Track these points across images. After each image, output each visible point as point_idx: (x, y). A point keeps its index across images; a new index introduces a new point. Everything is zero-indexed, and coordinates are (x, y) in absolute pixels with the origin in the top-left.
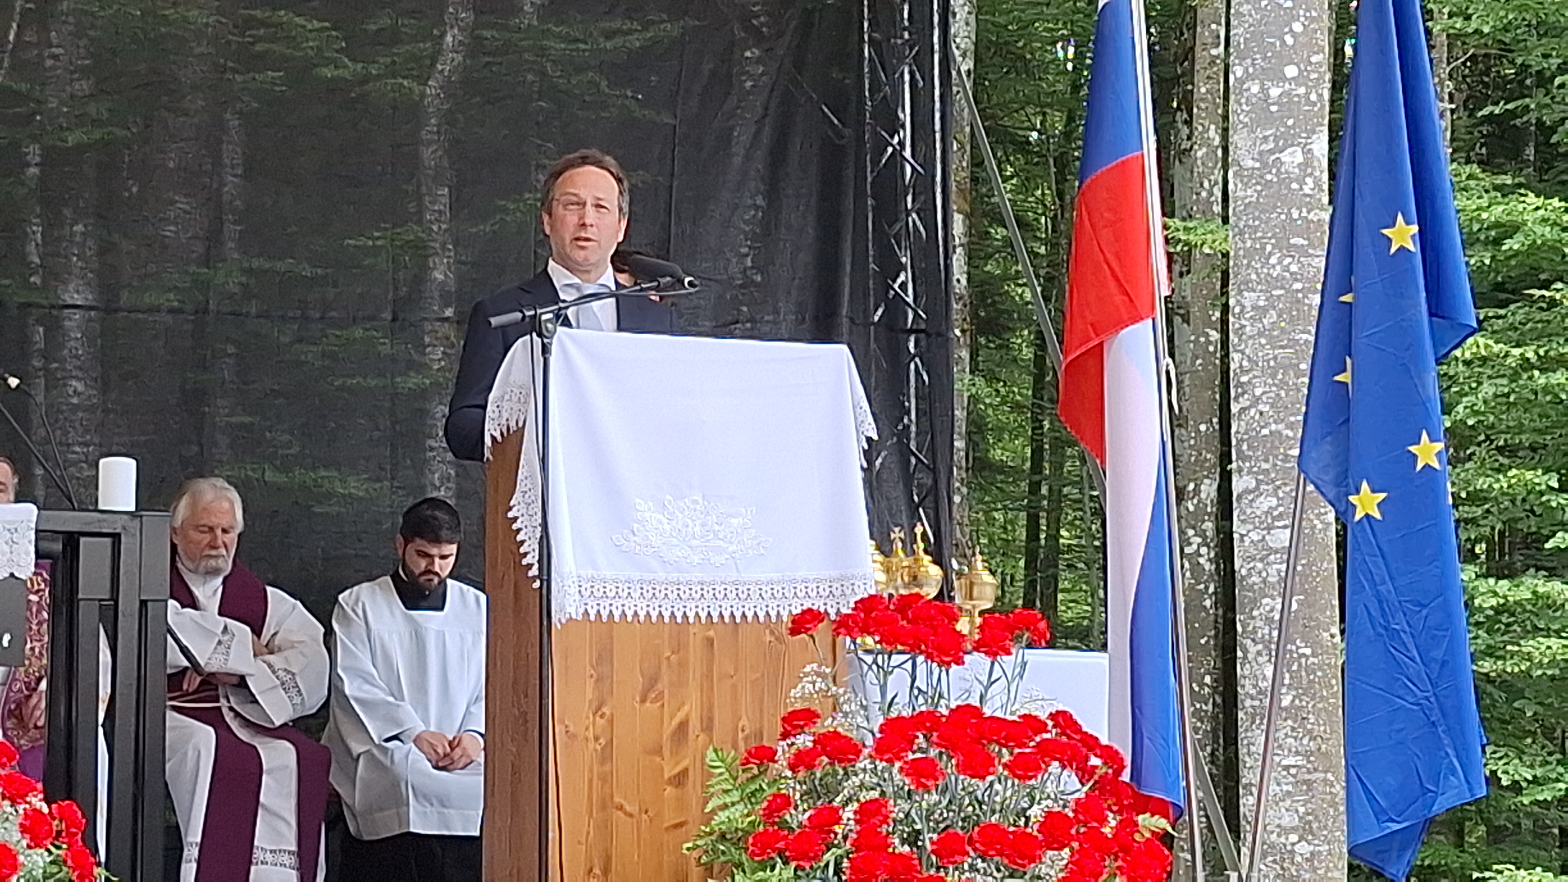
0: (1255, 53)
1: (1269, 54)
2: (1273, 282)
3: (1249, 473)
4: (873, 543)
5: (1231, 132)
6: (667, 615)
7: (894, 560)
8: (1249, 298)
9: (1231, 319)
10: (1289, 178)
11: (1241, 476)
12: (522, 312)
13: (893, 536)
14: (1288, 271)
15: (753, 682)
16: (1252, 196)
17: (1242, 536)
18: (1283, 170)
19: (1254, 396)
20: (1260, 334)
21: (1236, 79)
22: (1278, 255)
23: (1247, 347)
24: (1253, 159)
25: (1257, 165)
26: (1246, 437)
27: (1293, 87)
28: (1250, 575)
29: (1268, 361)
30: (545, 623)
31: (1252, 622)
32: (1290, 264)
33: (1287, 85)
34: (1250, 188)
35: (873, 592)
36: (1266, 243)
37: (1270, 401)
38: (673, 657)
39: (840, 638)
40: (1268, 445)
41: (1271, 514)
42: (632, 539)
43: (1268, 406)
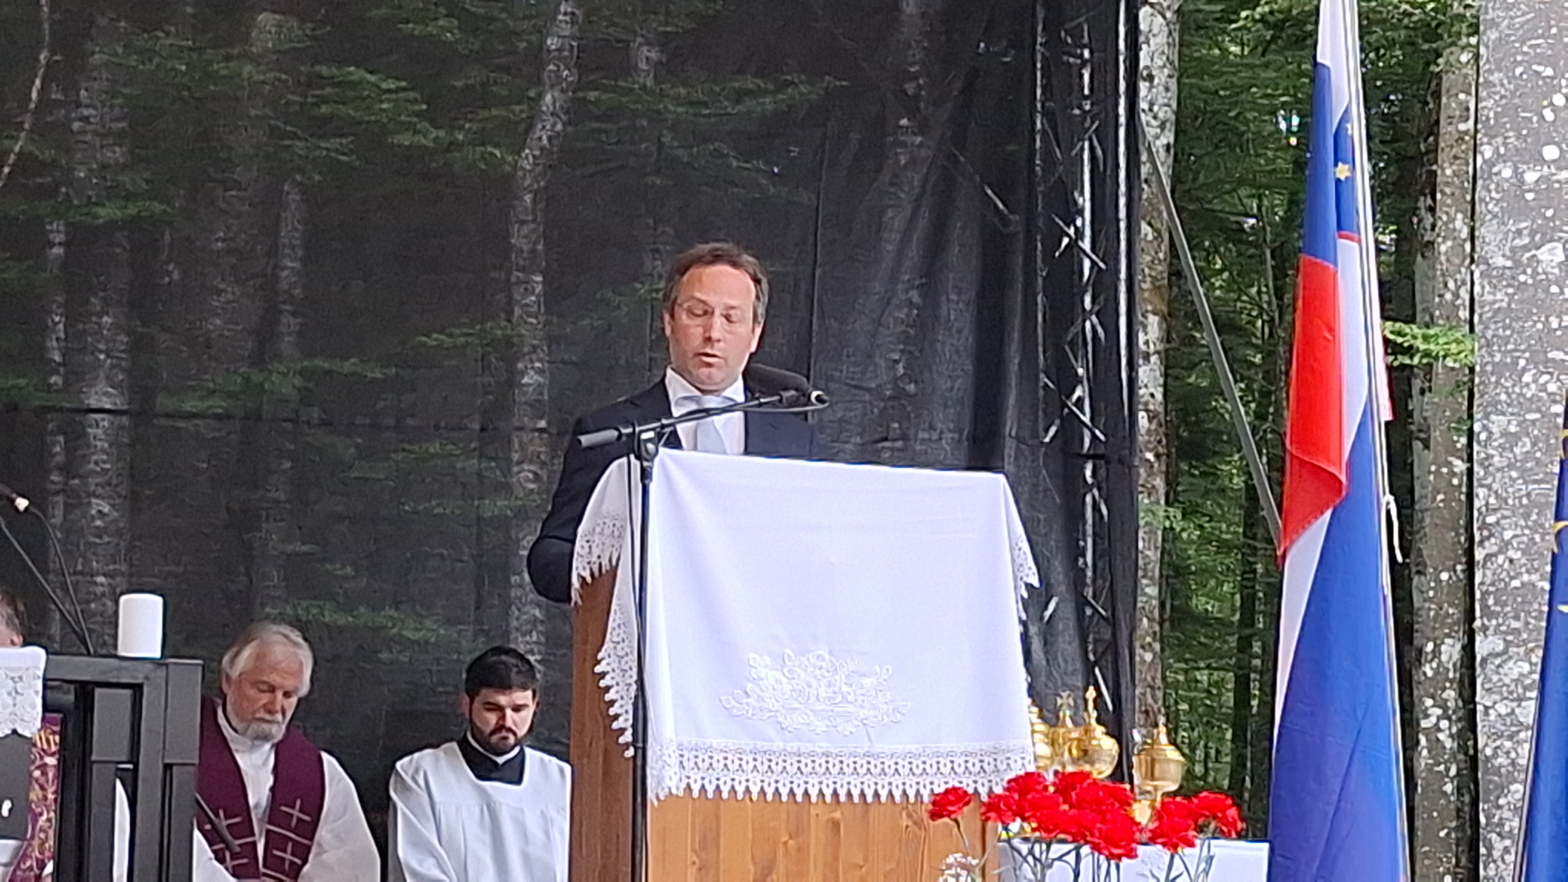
0: (1507, 131)
1: (1525, 132)
2: (1528, 404)
3: (1495, 633)
4: (1035, 710)
5: (1477, 225)
6: (784, 792)
7: (1062, 731)
8: (1498, 423)
9: (1476, 447)
10: (1547, 279)
11: (1486, 636)
12: (617, 429)
13: (1059, 702)
14: (1546, 390)
15: (886, 875)
16: (1502, 300)
17: (1487, 708)
18: (1540, 270)
19: (1503, 540)
20: (1510, 466)
21: (1485, 161)
22: (1534, 371)
23: (1494, 481)
24: (1504, 256)
25: (1509, 264)
26: (1492, 589)
27: (1553, 170)
28: (1495, 755)
29: (1520, 498)
30: (639, 799)
31: (1499, 812)
32: (1547, 382)
33: (1545, 168)
34: (1500, 290)
35: (1031, 768)
36: (1519, 357)
37: (1522, 546)
38: (791, 842)
39: (990, 824)
40: (1519, 599)
41: (1522, 683)
42: (745, 701)
43: (1519, 553)
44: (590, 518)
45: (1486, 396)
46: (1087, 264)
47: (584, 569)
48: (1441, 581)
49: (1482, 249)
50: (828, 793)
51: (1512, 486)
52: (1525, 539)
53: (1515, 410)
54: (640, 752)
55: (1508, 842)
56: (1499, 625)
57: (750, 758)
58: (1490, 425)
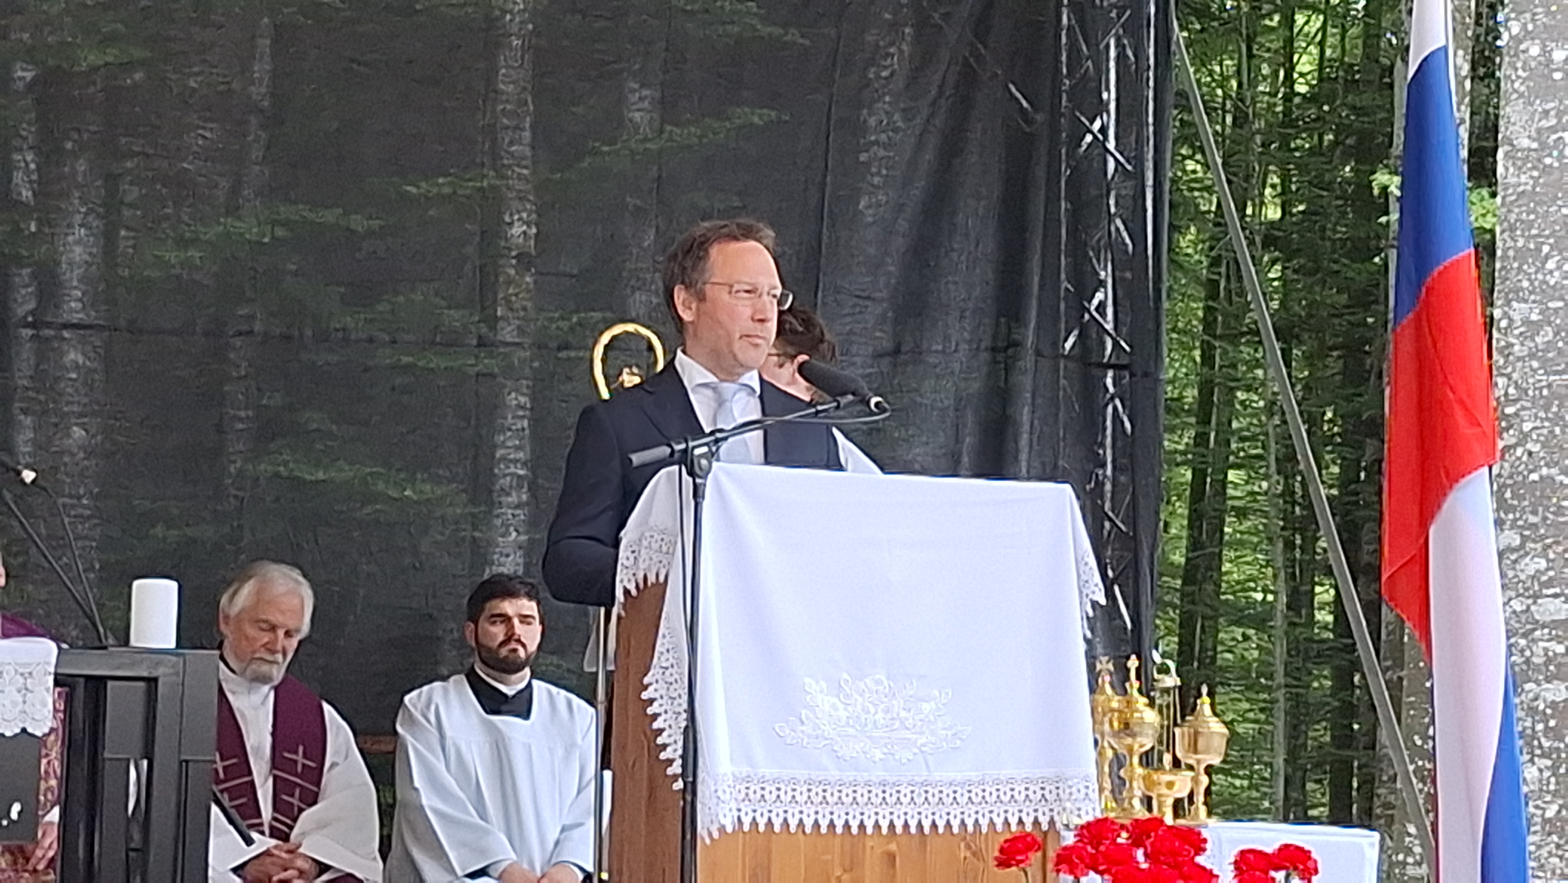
7: (1103, 699)
12: (670, 446)
13: (1098, 666)
21: (1511, 37)
24: (1529, 137)
25: (1535, 145)
30: (688, 835)
34: (1525, 173)
37: (1542, 438)
38: (845, 876)
40: (1537, 493)
42: (800, 728)
45: (1508, 282)
46: (1112, 163)
47: (629, 580)
49: (1507, 129)
50: (884, 824)
51: (1533, 376)
52: (1545, 431)
53: (1538, 298)
54: (690, 783)
56: (1515, 520)
57: (804, 789)
58: (1511, 313)
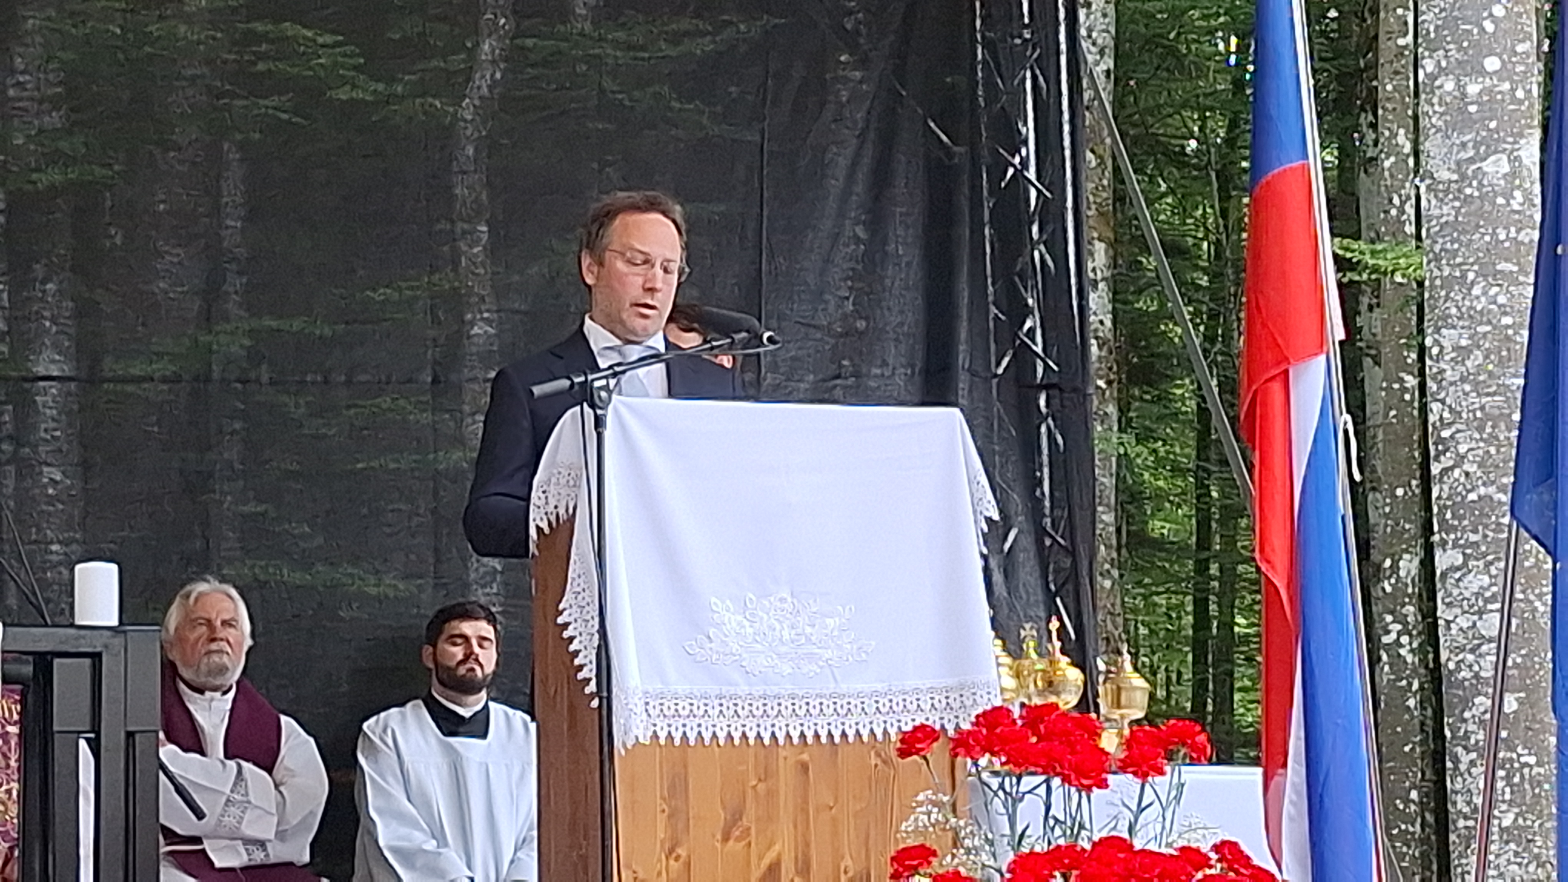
0: (1448, 43)
1: (1465, 44)
2: (1479, 317)
3: (1454, 547)
4: (999, 642)
5: (1422, 139)
6: (752, 735)
7: (1026, 663)
8: (1449, 337)
9: (1428, 362)
10: (1493, 190)
11: (1445, 550)
12: (569, 378)
13: (1023, 633)
14: (1495, 303)
15: (856, 815)
16: (1448, 215)
17: (1448, 622)
18: (1485, 182)
19: (1458, 454)
20: (1463, 380)
21: (1426, 74)
22: (1483, 284)
23: (1447, 395)
24: (1449, 169)
25: (1455, 177)
26: (1449, 503)
27: (1495, 82)
28: (1458, 669)
29: (1474, 411)
30: (606, 749)
31: (1464, 725)
32: (1497, 294)
33: (1488, 80)
34: (1447, 204)
35: (998, 703)
36: (1469, 270)
37: (1478, 459)
38: (760, 785)
39: (959, 759)
40: (1477, 513)
41: (1483, 595)
42: (709, 645)
43: (1475, 466)
44: (545, 469)
45: (1437, 311)
46: (1033, 193)
47: (542, 519)
48: (1397, 497)
49: (1426, 163)
50: (795, 735)
51: (1466, 400)
52: (1481, 452)
53: (1466, 324)
54: (605, 701)
55: (1474, 755)
56: (1457, 539)
57: (717, 702)
58: (1441, 339)
